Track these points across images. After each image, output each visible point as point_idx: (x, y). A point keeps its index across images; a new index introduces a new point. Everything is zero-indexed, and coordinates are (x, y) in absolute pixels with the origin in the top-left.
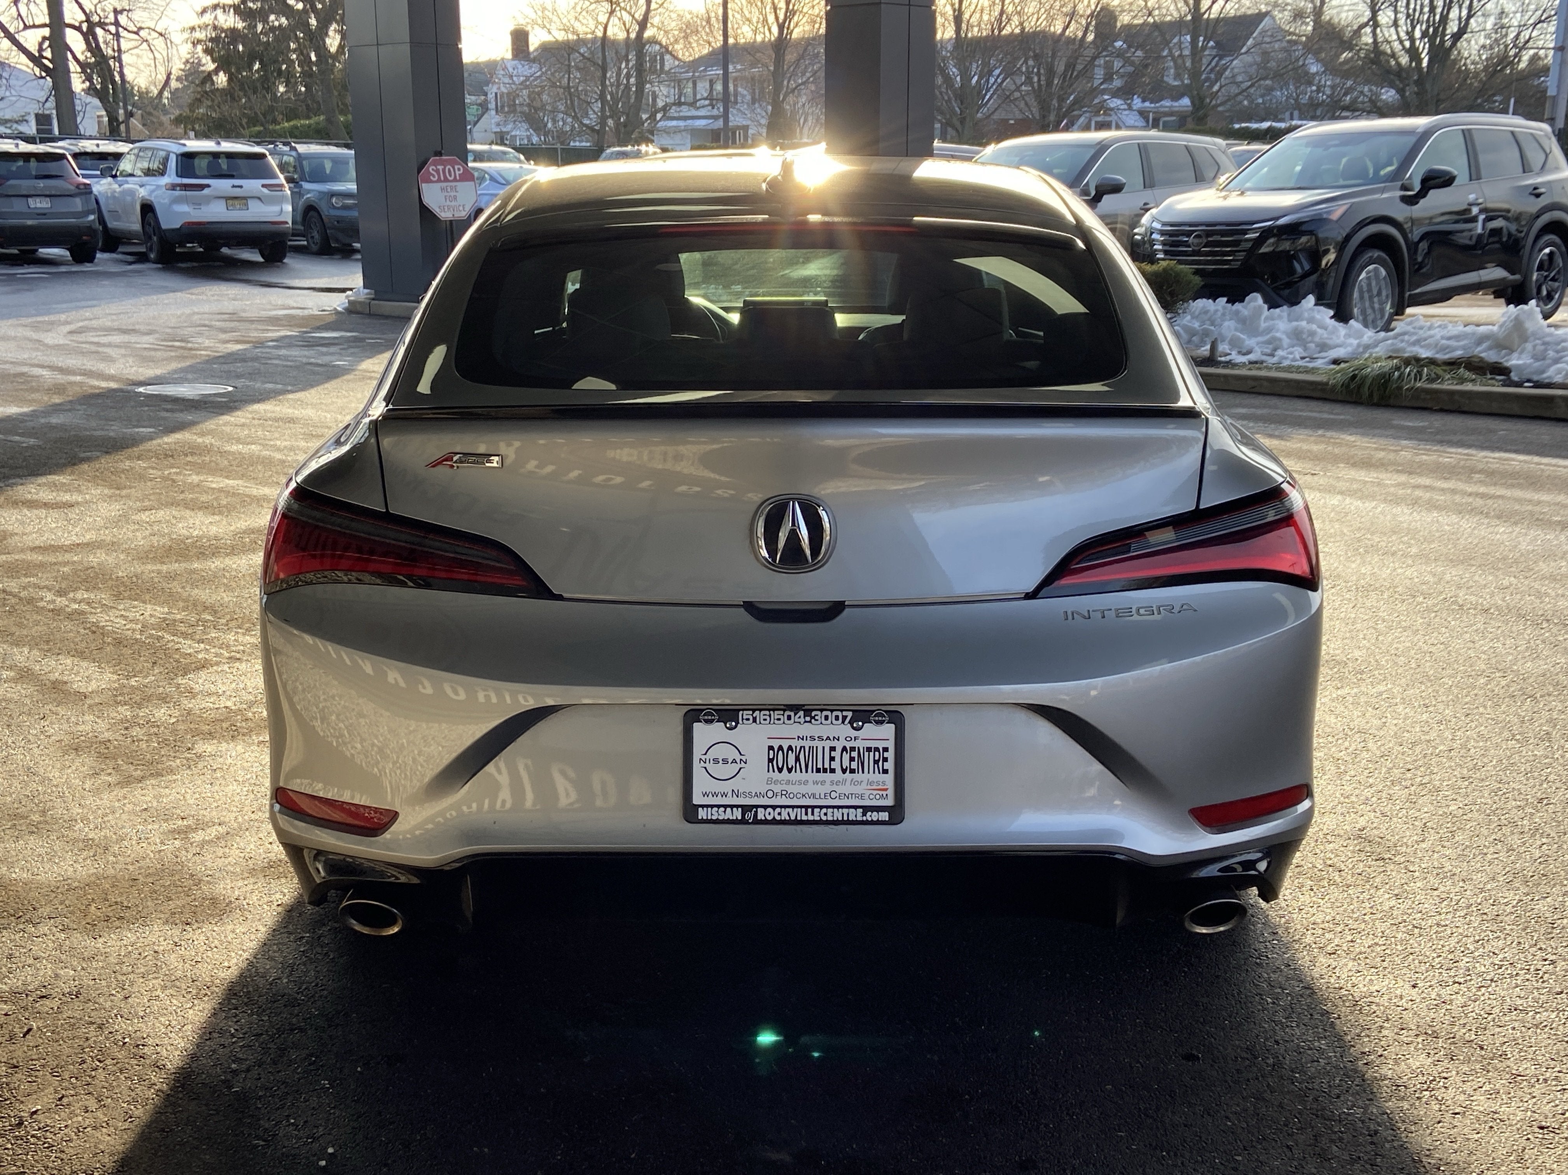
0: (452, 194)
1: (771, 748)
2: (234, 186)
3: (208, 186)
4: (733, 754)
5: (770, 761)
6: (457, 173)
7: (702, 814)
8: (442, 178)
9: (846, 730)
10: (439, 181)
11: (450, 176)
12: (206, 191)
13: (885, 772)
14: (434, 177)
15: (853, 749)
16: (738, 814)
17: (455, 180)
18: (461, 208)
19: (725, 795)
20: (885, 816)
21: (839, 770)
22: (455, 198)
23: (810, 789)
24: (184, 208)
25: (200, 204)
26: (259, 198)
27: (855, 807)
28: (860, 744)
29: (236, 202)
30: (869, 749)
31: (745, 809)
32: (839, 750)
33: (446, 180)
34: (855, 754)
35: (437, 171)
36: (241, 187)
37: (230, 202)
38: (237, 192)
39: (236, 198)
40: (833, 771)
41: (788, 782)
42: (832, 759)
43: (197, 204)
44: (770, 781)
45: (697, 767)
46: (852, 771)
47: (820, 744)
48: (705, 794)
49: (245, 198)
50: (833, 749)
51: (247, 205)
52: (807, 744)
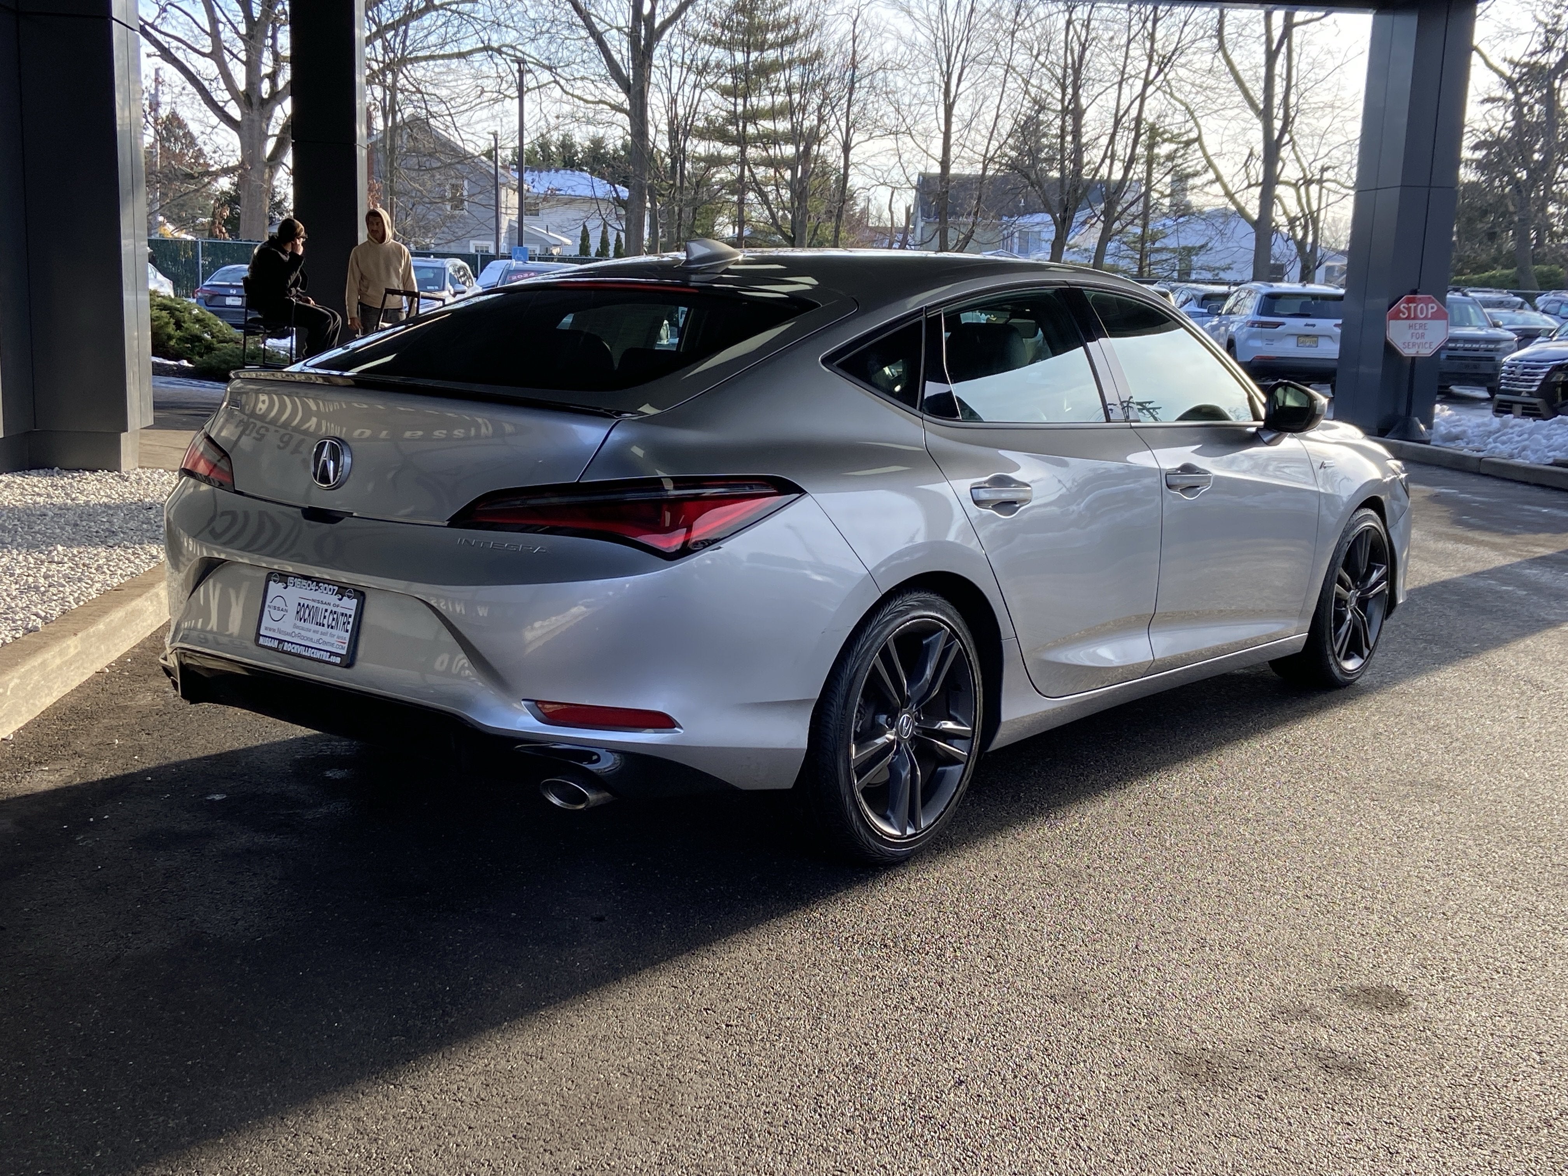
0: (1420, 331)
1: (299, 604)
2: (1306, 325)
3: (1283, 324)
4: (283, 606)
5: (298, 612)
6: (1430, 311)
7: (262, 641)
8: (1412, 316)
9: (334, 599)
10: (1408, 318)
11: (1422, 314)
12: (1280, 328)
13: (347, 631)
14: (1404, 314)
15: (335, 613)
16: (275, 644)
17: (1426, 318)
18: (1427, 345)
19: (274, 630)
20: (338, 660)
21: (326, 626)
22: (1423, 336)
23: (310, 635)
24: (1257, 343)
25: (1273, 340)
26: (1330, 337)
27: (327, 651)
28: (339, 610)
29: (1307, 339)
30: (342, 614)
31: (281, 641)
32: (329, 611)
33: (1415, 318)
34: (335, 616)
35: (1409, 309)
36: (1314, 325)
37: (1302, 339)
38: (1309, 330)
39: (1307, 336)
40: (323, 625)
41: (303, 629)
42: (325, 617)
43: (1270, 340)
44: (295, 626)
45: (266, 609)
46: (332, 627)
47: (319, 605)
48: (266, 629)
49: (1317, 336)
50: (326, 610)
51: (1317, 342)
52: (316, 605)
